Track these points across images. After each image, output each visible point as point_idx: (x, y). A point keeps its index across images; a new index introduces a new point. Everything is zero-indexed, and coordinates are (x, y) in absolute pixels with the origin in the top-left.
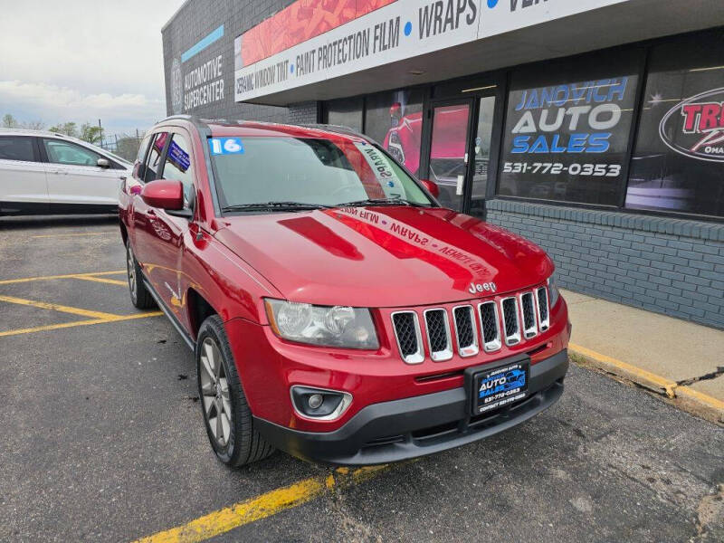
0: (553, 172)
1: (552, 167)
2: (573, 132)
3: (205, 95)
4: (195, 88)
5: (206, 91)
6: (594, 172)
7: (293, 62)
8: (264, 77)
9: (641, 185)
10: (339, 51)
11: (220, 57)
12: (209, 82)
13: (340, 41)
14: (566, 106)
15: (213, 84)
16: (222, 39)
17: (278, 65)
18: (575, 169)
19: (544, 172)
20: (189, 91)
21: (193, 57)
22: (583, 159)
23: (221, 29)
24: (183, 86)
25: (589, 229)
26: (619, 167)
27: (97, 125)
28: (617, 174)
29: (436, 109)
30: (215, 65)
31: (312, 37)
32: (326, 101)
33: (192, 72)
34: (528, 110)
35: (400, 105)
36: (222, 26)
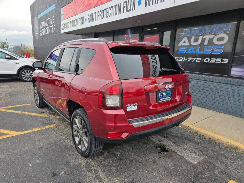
0: (197, 61)
1: (196, 59)
2: (206, 45)
3: (48, 30)
4: (44, 28)
5: (48, 29)
6: (216, 61)
7: (86, 17)
8: (73, 23)
9: (238, 67)
10: (107, 12)
11: (54, 16)
12: (49, 26)
13: (107, 8)
14: (203, 35)
15: (51, 26)
16: (54, 9)
17: (80, 18)
18: (207, 60)
19: (193, 61)
20: (41, 29)
21: (43, 16)
22: (211, 56)
23: (54, 6)
24: (39, 27)
25: (215, 84)
26: (227, 60)
27: (6, 41)
28: (227, 62)
29: (144, 36)
30: (52, 19)
31: (94, 7)
32: (97, 33)
33: (43, 22)
34: (186, 36)
35: (129, 34)
36: (54, 5)
